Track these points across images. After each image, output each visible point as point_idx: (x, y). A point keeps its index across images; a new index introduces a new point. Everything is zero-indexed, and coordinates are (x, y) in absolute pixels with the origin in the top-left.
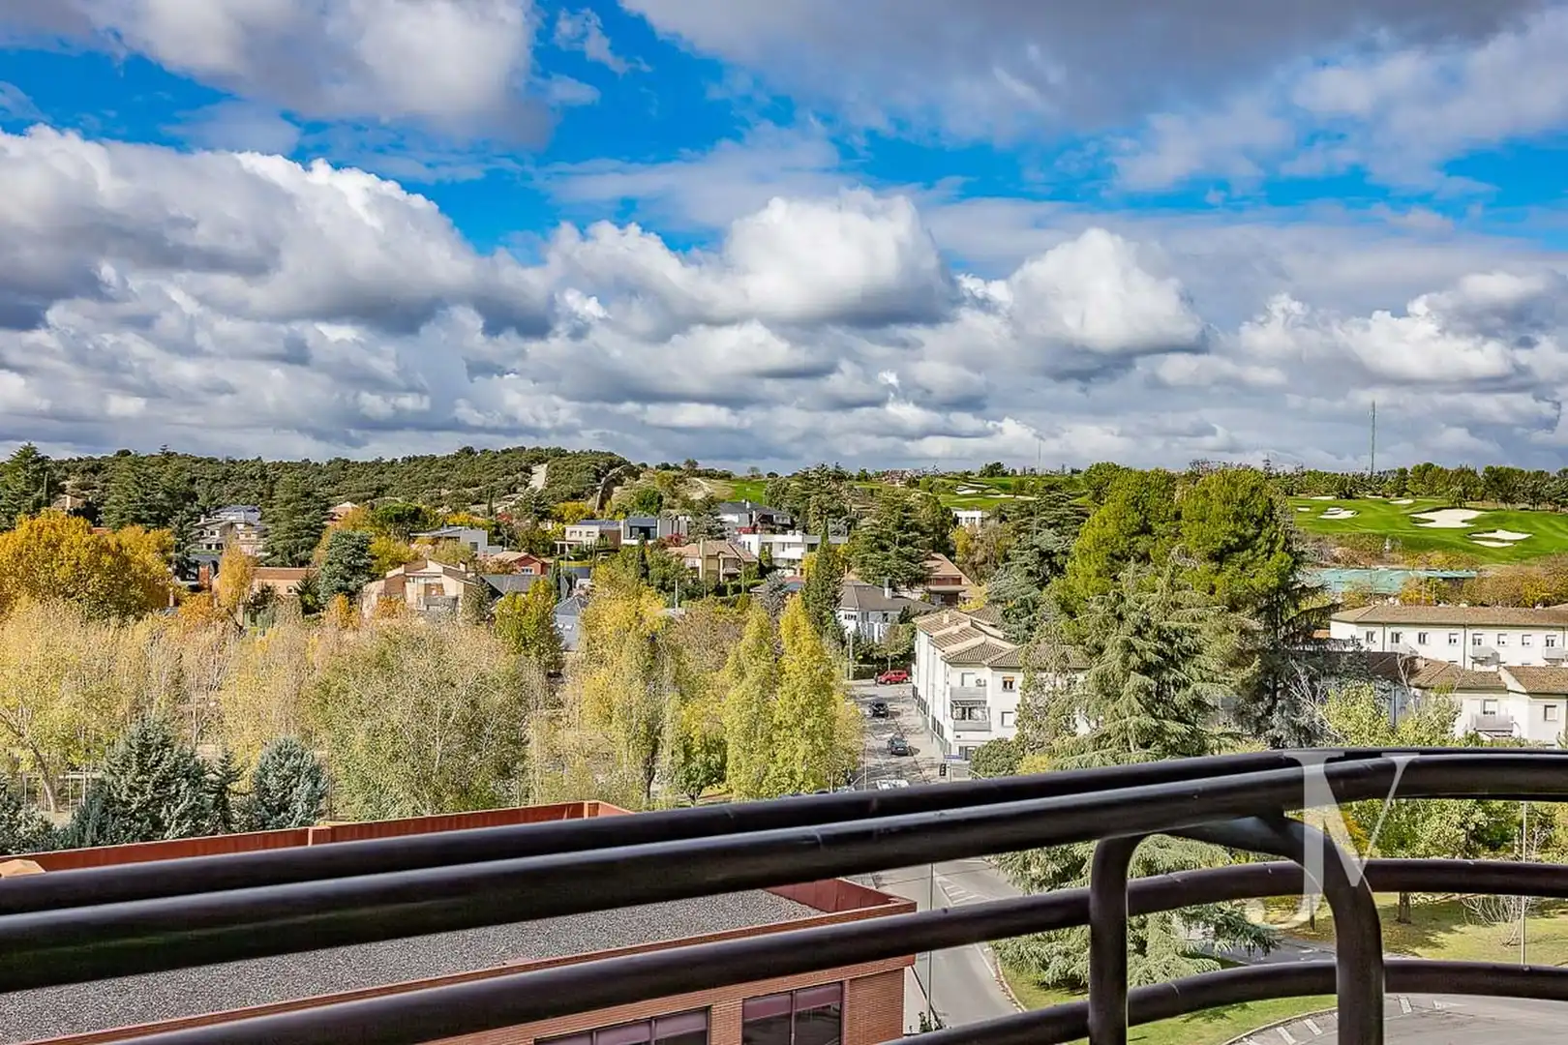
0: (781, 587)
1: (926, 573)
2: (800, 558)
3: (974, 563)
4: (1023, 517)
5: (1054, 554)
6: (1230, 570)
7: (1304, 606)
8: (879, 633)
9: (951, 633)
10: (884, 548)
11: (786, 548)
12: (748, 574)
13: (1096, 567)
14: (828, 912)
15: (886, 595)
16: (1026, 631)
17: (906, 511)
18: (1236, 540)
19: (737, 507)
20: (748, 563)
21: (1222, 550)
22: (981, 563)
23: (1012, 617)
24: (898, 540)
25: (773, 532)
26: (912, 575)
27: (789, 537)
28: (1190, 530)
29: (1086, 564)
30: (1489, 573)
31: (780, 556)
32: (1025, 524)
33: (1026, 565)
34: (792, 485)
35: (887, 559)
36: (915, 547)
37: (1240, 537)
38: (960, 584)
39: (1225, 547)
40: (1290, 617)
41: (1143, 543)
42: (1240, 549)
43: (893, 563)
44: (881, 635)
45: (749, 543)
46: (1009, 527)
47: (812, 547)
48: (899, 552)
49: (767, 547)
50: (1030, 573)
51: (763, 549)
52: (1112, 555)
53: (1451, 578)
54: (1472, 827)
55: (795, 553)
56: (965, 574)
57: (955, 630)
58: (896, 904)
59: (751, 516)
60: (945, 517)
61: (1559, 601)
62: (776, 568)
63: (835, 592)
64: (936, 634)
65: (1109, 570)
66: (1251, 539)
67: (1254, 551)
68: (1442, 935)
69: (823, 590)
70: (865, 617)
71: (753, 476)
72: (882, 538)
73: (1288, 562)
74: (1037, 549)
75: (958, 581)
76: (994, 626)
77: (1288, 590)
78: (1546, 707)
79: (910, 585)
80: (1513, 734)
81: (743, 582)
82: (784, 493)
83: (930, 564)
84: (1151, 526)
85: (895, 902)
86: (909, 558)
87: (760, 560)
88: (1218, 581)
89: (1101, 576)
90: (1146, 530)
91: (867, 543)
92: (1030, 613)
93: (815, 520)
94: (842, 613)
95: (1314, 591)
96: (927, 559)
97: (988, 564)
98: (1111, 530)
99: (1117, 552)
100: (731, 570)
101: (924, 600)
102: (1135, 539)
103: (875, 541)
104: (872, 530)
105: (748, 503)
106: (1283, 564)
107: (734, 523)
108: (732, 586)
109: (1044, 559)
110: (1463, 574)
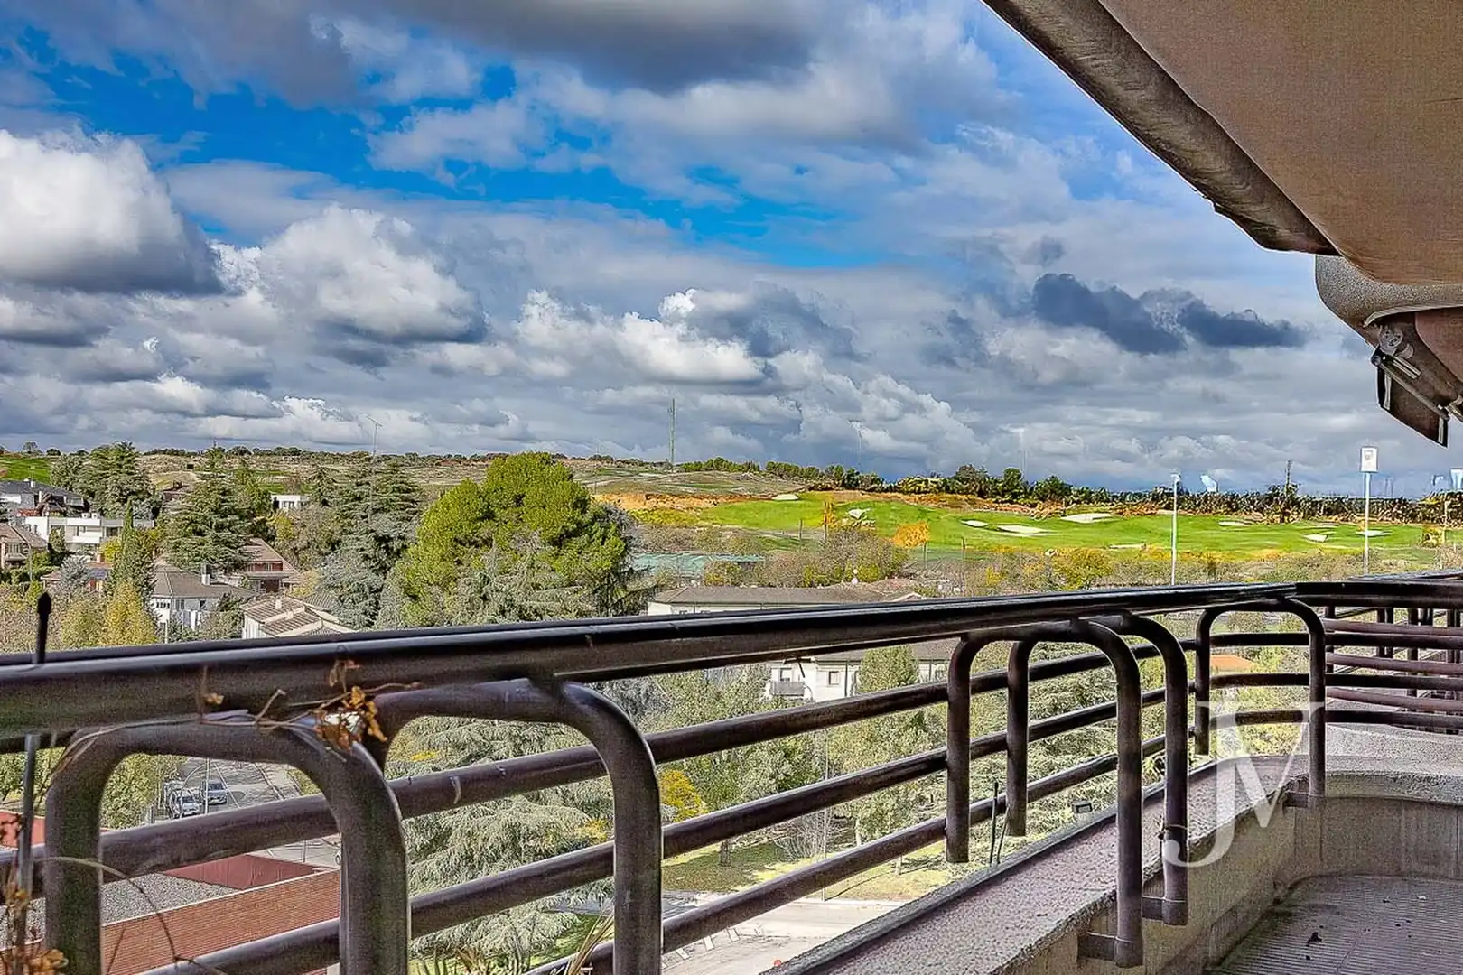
0: (80, 574)
1: (245, 559)
2: (98, 543)
3: (296, 549)
4: (347, 501)
5: (391, 539)
6: (568, 554)
7: (632, 587)
8: (196, 620)
9: (284, 619)
10: (200, 533)
11: (80, 533)
12: (36, 561)
13: (440, 551)
14: (241, 890)
15: (204, 582)
16: (363, 616)
17: (224, 494)
18: (575, 526)
19: (20, 486)
20: (36, 548)
21: (562, 535)
22: (305, 548)
23: (348, 603)
24: (214, 524)
25: (64, 514)
26: (230, 560)
27: (83, 521)
28: (533, 516)
29: (430, 548)
30: (774, 559)
31: (74, 541)
32: (350, 509)
33: (362, 550)
34: (84, 464)
35: (202, 544)
36: (233, 532)
37: (579, 523)
38: (281, 569)
39: (563, 532)
40: (619, 598)
41: (486, 529)
42: (576, 533)
43: (209, 548)
44: (199, 623)
45: (36, 526)
46: (332, 512)
47: (112, 531)
48: (216, 537)
49: (58, 531)
50: (366, 557)
51: (54, 532)
52: (456, 540)
53: (744, 563)
54: (781, 777)
55: (93, 538)
56: (286, 559)
57: (289, 615)
58: (318, 874)
59: (36, 497)
60: (264, 500)
61: (831, 581)
62: (69, 554)
63: (148, 579)
64: (268, 620)
65: (453, 554)
66: (587, 525)
67: (590, 536)
68: (756, 873)
69: (134, 577)
70: (181, 604)
71: (29, 453)
72: (196, 522)
73: (621, 546)
74: (374, 534)
75: (280, 566)
76: (329, 612)
77: (618, 574)
78: (830, 673)
79: (228, 571)
80: (804, 698)
81: (31, 570)
82: (74, 473)
83: (249, 549)
84: (493, 511)
85: (319, 871)
86: (227, 544)
87: (50, 546)
88: (558, 563)
89: (445, 560)
90: (489, 516)
91: (180, 527)
92: (367, 598)
93: (114, 502)
94: (154, 601)
95: (640, 574)
96: (246, 544)
97: (311, 549)
98: (455, 514)
99: (460, 537)
100: (15, 556)
101: (244, 587)
102: (478, 524)
103: (189, 524)
104: (186, 513)
105: (32, 483)
106: (617, 548)
107: (16, 503)
108: (17, 573)
109: (380, 545)
110: (753, 558)
